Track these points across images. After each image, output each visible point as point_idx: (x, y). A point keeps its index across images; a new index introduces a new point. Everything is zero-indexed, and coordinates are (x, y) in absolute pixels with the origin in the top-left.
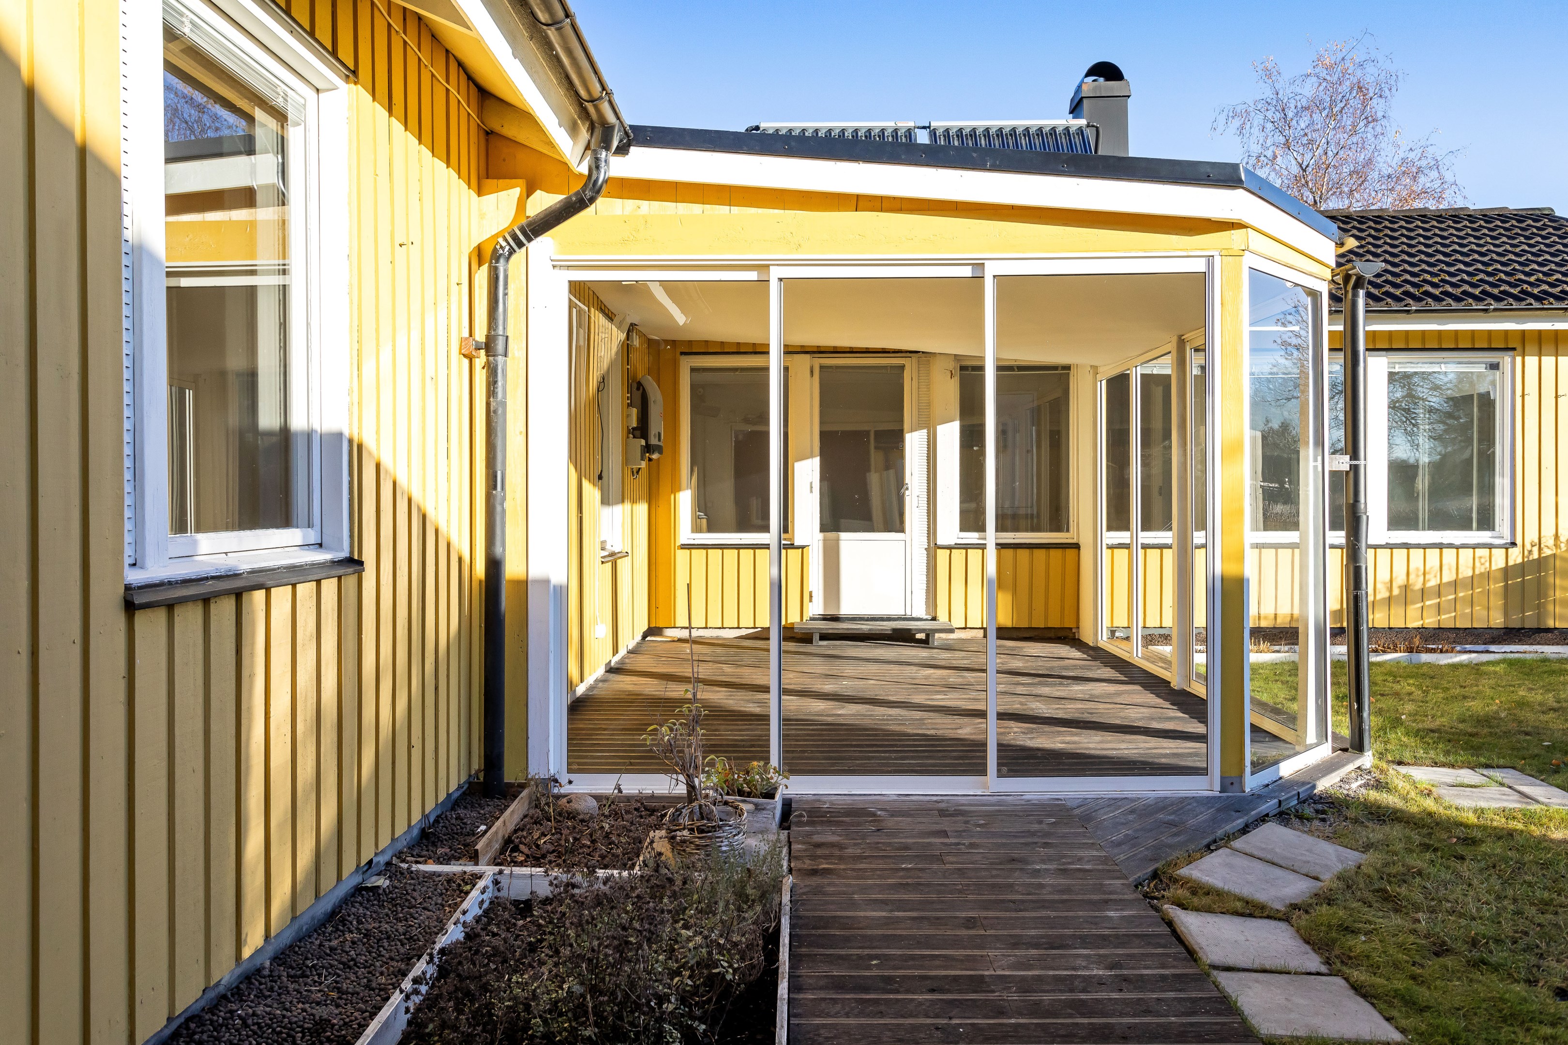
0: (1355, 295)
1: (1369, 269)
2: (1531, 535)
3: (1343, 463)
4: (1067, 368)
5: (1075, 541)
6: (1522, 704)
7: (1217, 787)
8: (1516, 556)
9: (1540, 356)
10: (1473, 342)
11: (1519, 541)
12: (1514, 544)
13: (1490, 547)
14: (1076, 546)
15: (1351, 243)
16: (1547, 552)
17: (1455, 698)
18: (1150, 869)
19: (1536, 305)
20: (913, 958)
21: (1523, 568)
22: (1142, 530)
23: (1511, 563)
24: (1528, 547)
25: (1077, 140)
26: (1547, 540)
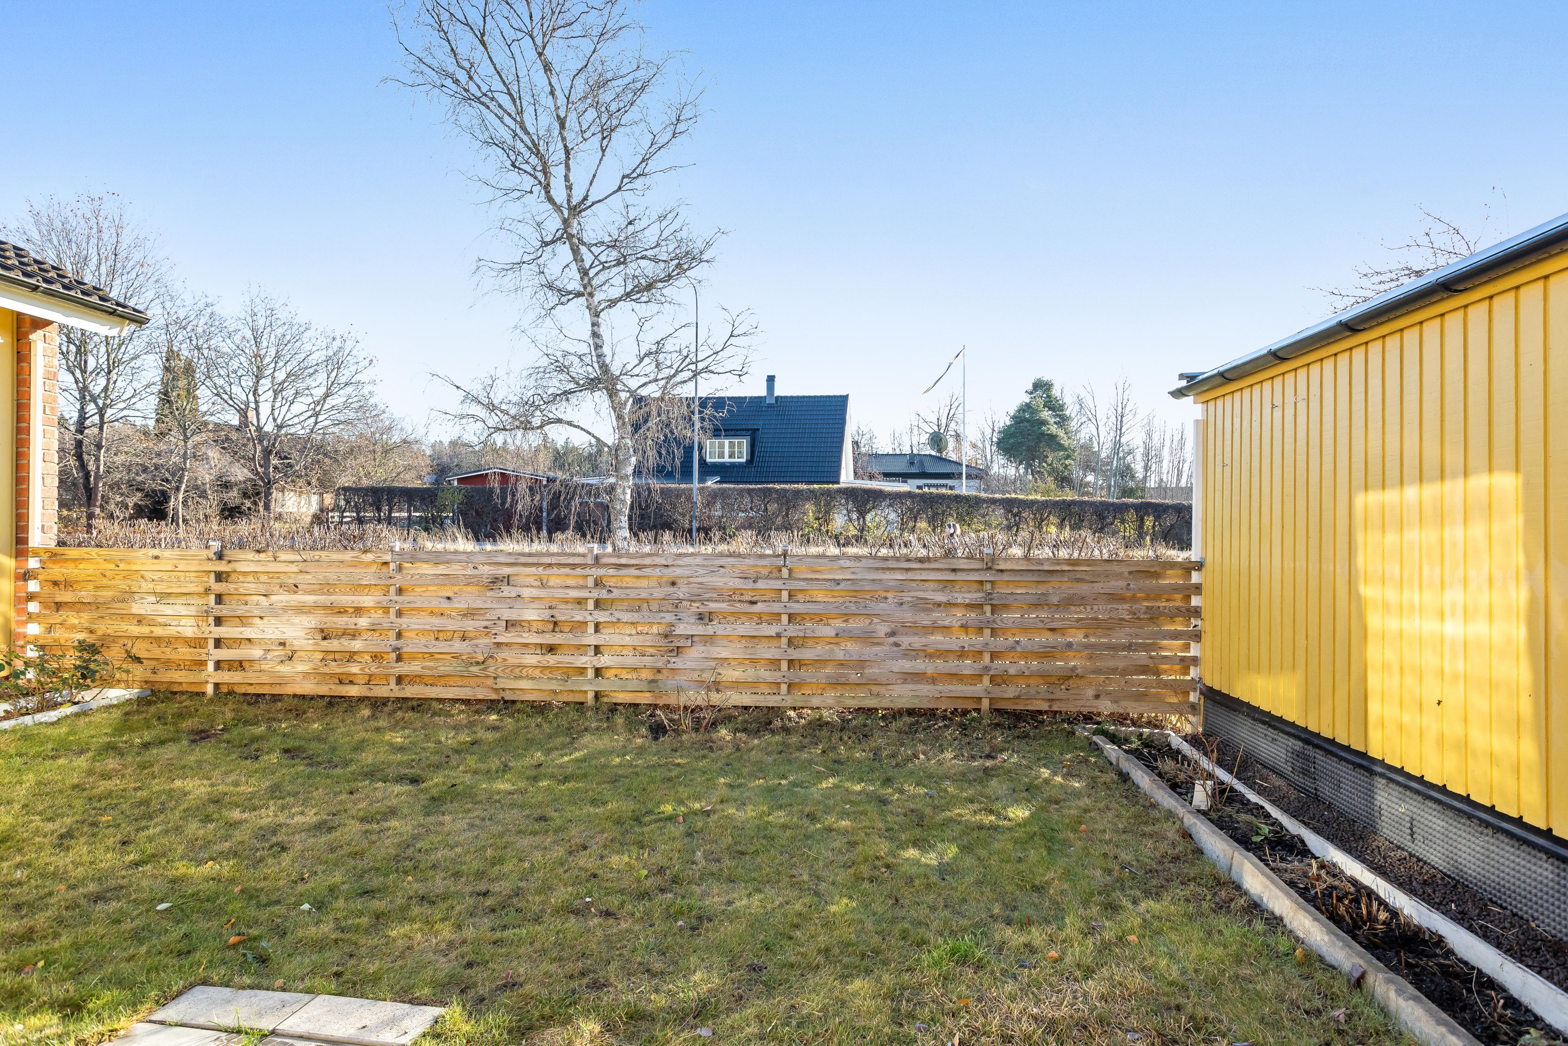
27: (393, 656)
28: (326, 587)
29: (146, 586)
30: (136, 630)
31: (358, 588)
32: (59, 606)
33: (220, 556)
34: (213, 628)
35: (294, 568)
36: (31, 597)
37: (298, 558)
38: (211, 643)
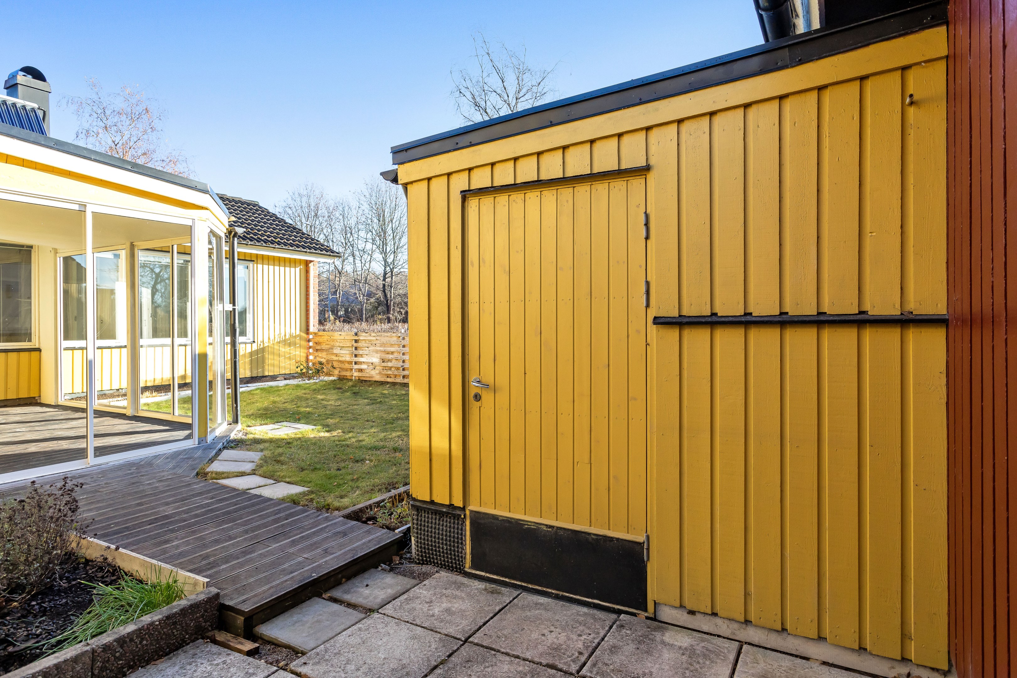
0: (233, 240)
1: (240, 231)
2: (260, 339)
3: (229, 307)
4: (31, 247)
5: (37, 346)
6: (274, 402)
7: (197, 443)
8: (255, 347)
9: (263, 265)
10: (245, 257)
11: (256, 341)
12: (254, 342)
13: (246, 343)
14: (39, 350)
15: (233, 219)
16: (266, 345)
17: (248, 404)
18: (196, 472)
19: (264, 245)
20: (128, 519)
21: (257, 352)
22: (64, 340)
23: (253, 350)
24: (259, 343)
25: (32, 115)
26: (266, 340)
27: (401, 369)
28: (383, 345)
29: (338, 344)
30: (335, 358)
31: (392, 345)
32: (317, 350)
33: (356, 334)
34: (354, 358)
35: (374, 338)
36: (310, 347)
37: (375, 335)
38: (354, 363)
